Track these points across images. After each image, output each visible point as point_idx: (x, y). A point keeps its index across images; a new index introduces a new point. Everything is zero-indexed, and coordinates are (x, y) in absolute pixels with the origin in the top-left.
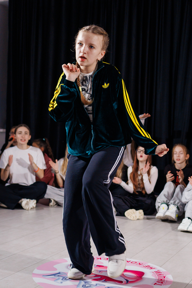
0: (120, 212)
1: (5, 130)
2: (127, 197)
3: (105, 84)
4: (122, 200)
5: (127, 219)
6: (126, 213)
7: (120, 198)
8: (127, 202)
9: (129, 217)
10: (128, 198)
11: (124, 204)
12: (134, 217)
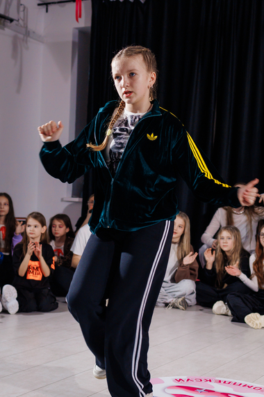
0: (237, 317)
1: (81, 200)
2: (247, 295)
3: (152, 135)
4: (242, 299)
5: (248, 326)
6: (246, 319)
7: (238, 296)
8: (248, 303)
9: (250, 324)
10: (250, 297)
11: (243, 305)
12: (257, 325)
